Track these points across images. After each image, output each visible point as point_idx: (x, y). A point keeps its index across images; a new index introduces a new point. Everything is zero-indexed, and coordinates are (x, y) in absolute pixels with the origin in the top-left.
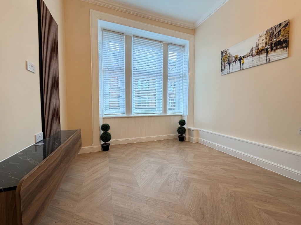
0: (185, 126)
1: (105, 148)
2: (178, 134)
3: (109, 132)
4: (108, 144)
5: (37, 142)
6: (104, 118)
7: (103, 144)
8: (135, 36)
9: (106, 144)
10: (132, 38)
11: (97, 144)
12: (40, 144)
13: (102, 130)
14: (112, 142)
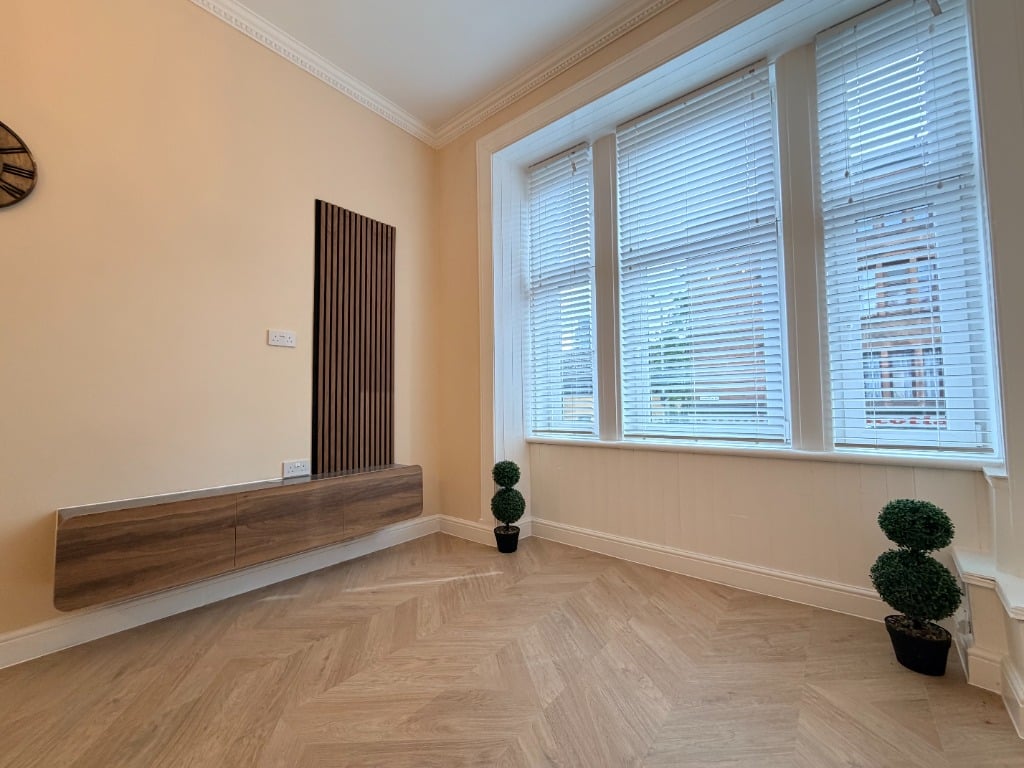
4: (513, 527)
5: (285, 476)
6: (530, 444)
7: (500, 528)
9: (507, 528)
10: (618, 135)
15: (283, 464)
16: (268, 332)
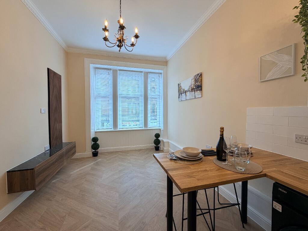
0: (160, 139)
1: (95, 154)
2: (154, 144)
3: (97, 142)
4: (97, 151)
5: (46, 150)
6: (96, 132)
7: (94, 152)
8: (119, 70)
9: (95, 151)
10: (118, 71)
11: (89, 152)
12: (47, 152)
13: (93, 141)
14: (100, 150)
15: (45, 147)
16: (41, 109)
